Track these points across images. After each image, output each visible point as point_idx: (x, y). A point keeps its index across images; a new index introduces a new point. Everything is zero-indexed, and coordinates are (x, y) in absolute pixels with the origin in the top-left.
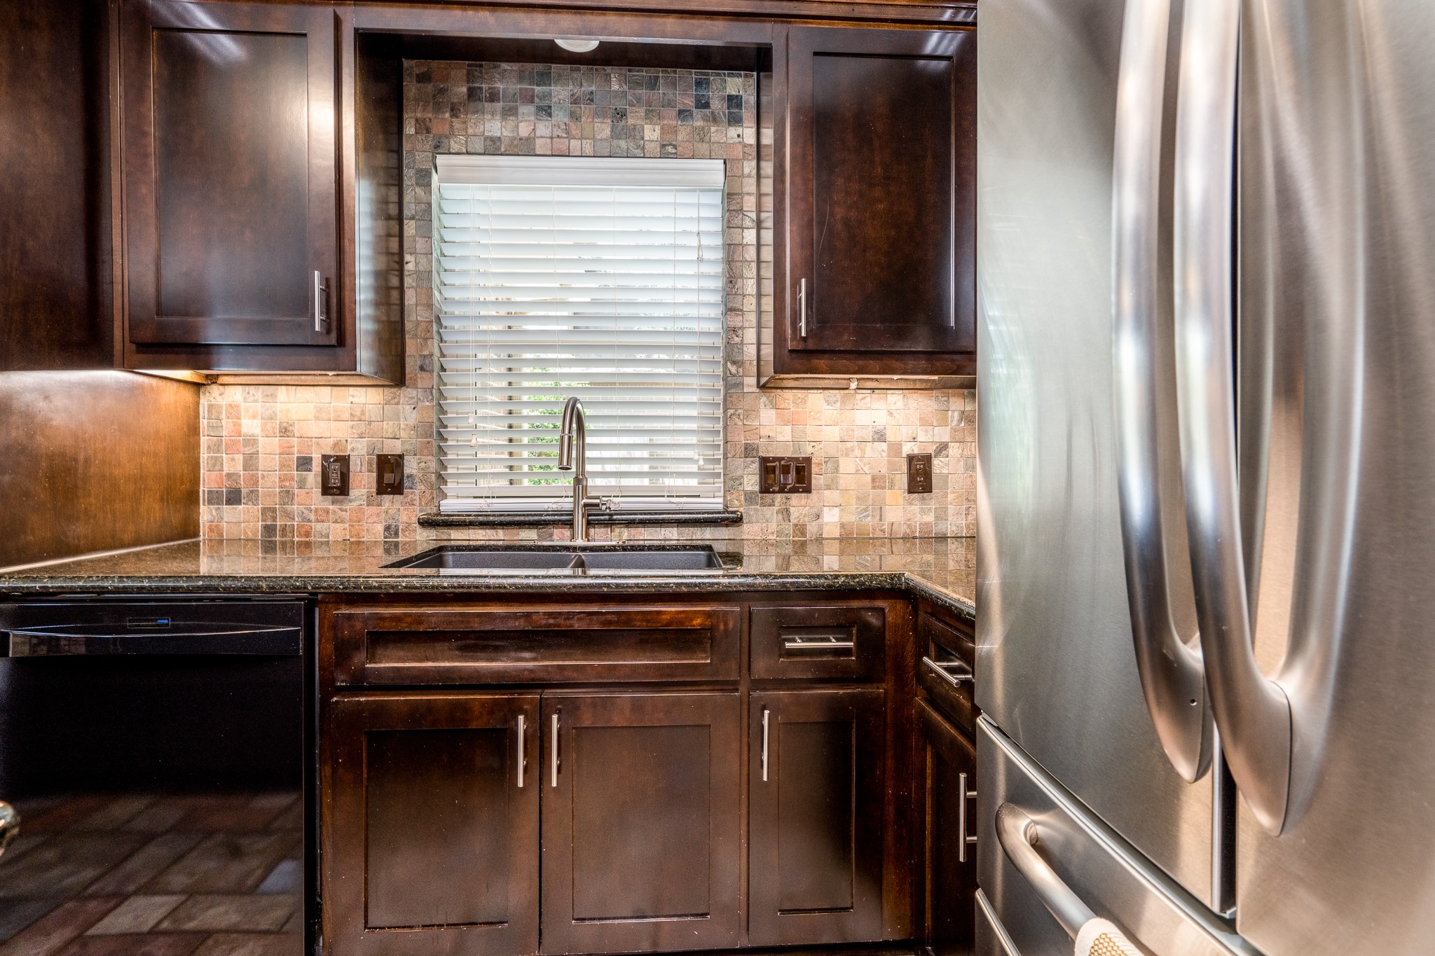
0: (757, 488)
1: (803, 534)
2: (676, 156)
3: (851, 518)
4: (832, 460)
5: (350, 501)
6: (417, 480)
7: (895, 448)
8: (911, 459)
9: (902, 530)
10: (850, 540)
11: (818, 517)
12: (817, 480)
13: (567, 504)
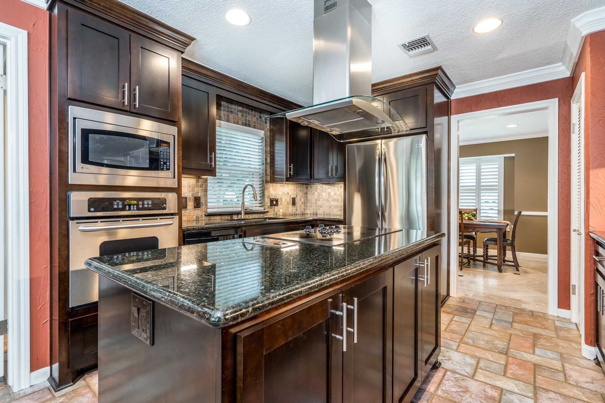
0: (270, 205)
1: (277, 215)
2: (255, 128)
3: (284, 211)
4: (281, 199)
5: (187, 210)
6: (204, 204)
7: (290, 196)
8: (292, 198)
9: (291, 213)
10: (284, 214)
11: (279, 211)
12: (279, 203)
13: (240, 209)
